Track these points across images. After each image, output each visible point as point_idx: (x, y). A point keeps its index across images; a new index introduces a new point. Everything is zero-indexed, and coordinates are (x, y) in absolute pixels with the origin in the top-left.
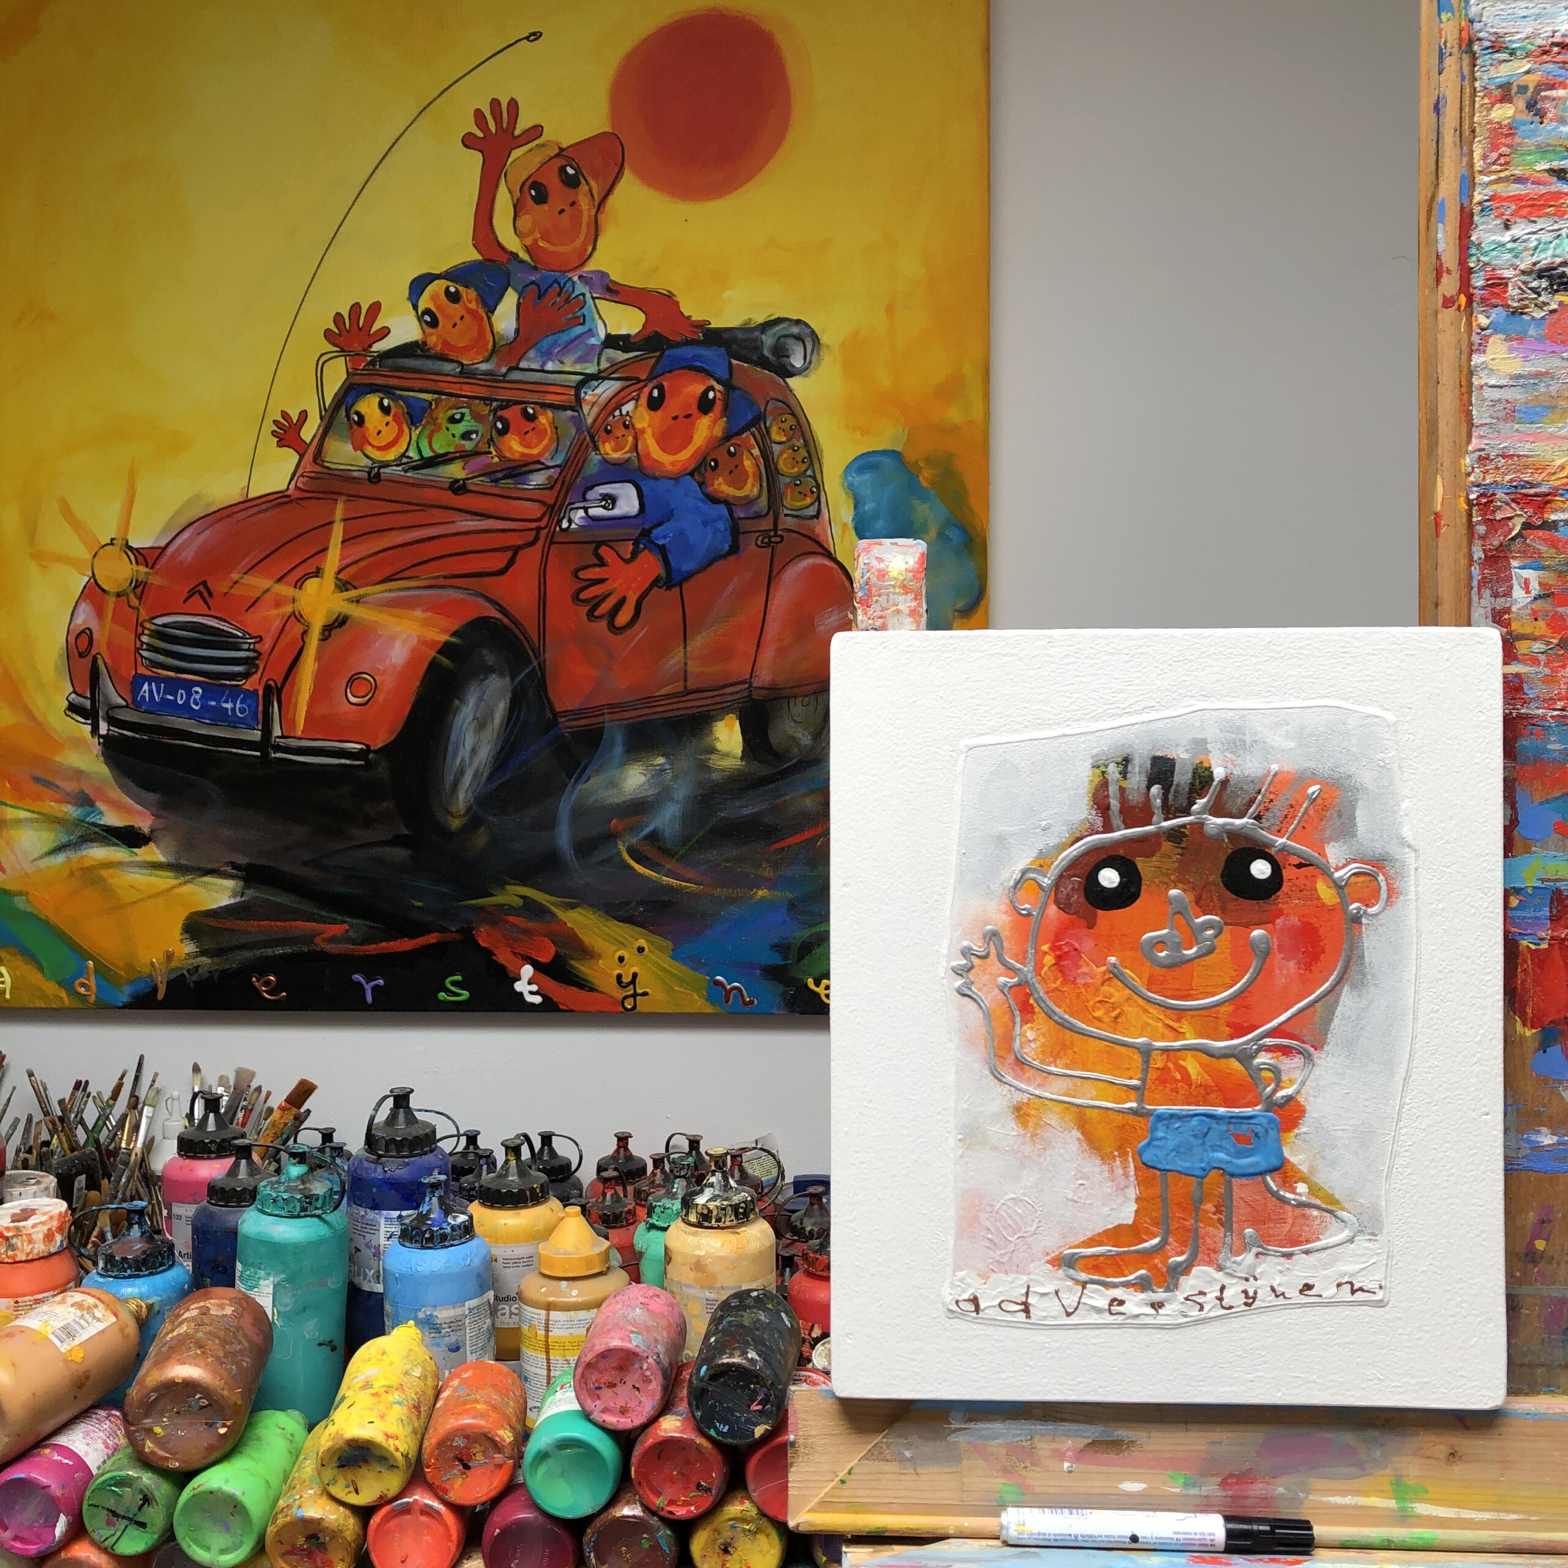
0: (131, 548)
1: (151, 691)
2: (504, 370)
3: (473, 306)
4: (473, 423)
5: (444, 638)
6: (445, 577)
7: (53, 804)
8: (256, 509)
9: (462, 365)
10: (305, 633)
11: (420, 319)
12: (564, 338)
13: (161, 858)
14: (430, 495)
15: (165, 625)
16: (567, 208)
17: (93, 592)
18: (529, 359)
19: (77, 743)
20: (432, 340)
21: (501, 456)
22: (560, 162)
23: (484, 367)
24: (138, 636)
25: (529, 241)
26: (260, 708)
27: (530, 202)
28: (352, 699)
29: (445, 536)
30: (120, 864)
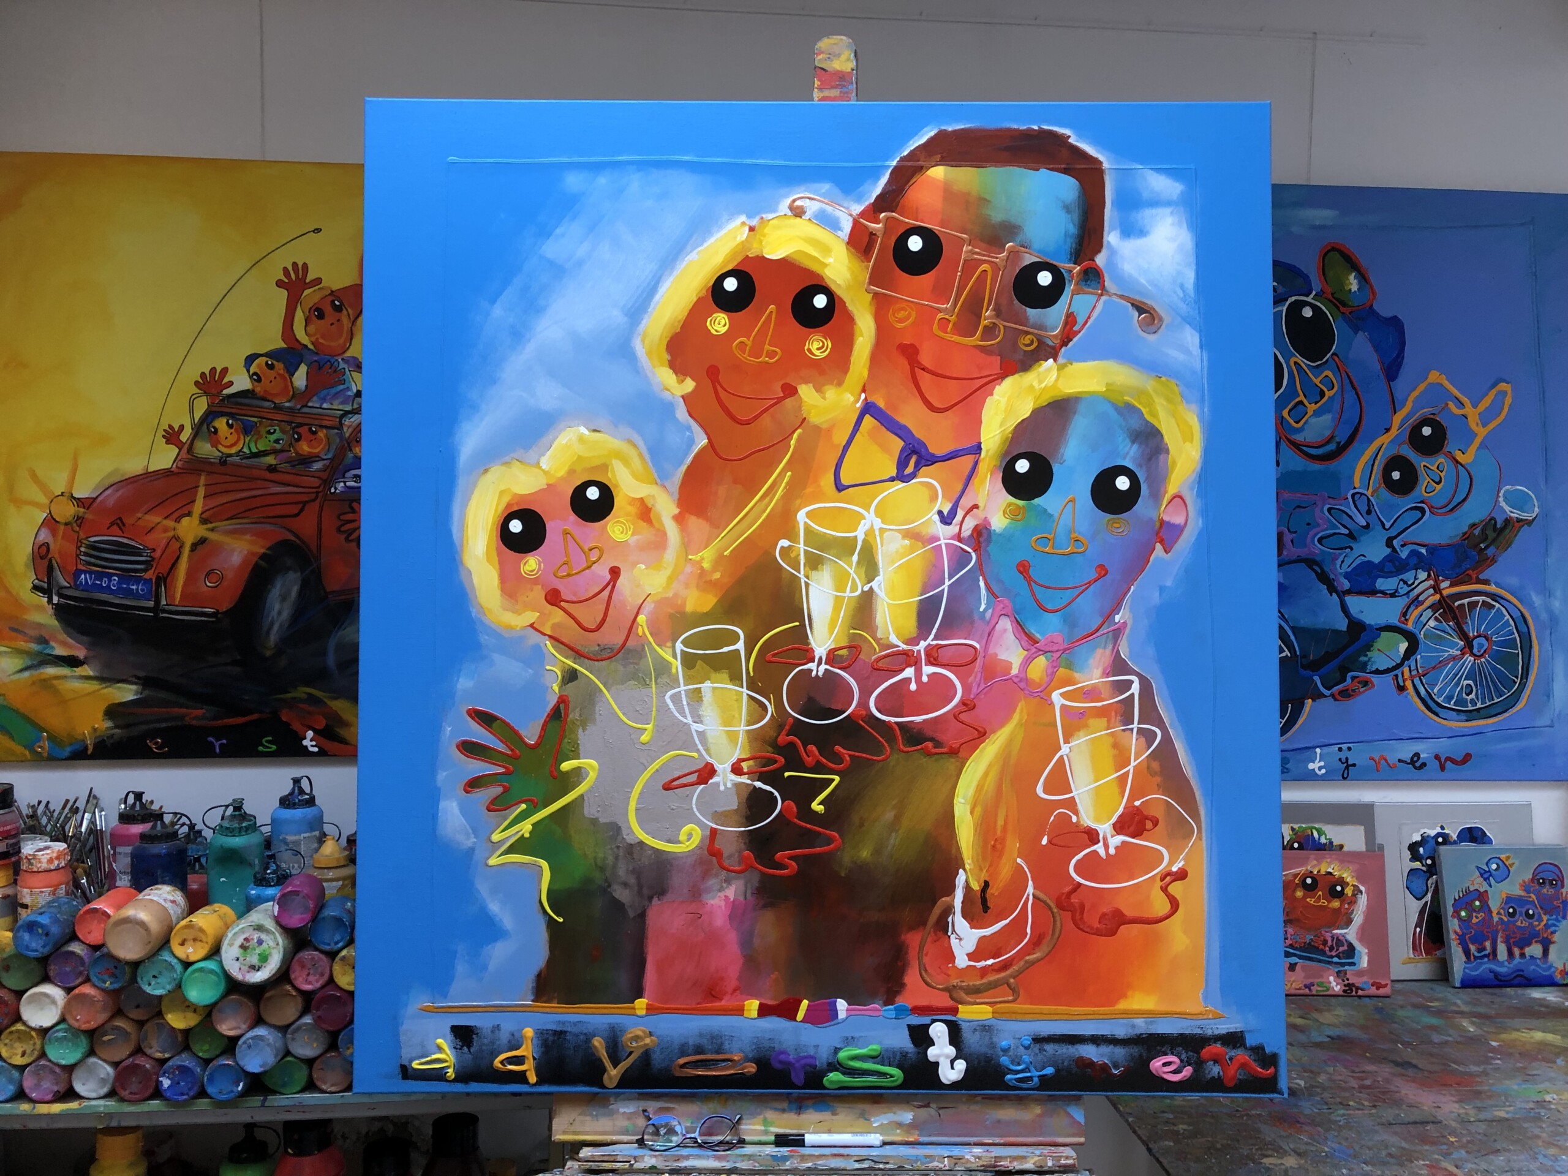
0: (74, 498)
1: (86, 579)
2: (299, 407)
3: (281, 372)
4: (281, 434)
5: (263, 551)
6: (264, 518)
7: (22, 643)
8: (152, 478)
9: (275, 403)
10: (181, 547)
11: (251, 377)
12: (333, 391)
13: (91, 673)
14: (256, 473)
15: (95, 542)
16: (336, 323)
17: (50, 522)
18: (313, 401)
19: (39, 608)
20: (258, 389)
21: (297, 453)
22: (331, 298)
23: (287, 404)
24: (78, 548)
25: (313, 339)
26: (154, 589)
27: (314, 318)
28: (208, 584)
29: (261, 495)
30: (65, 677)
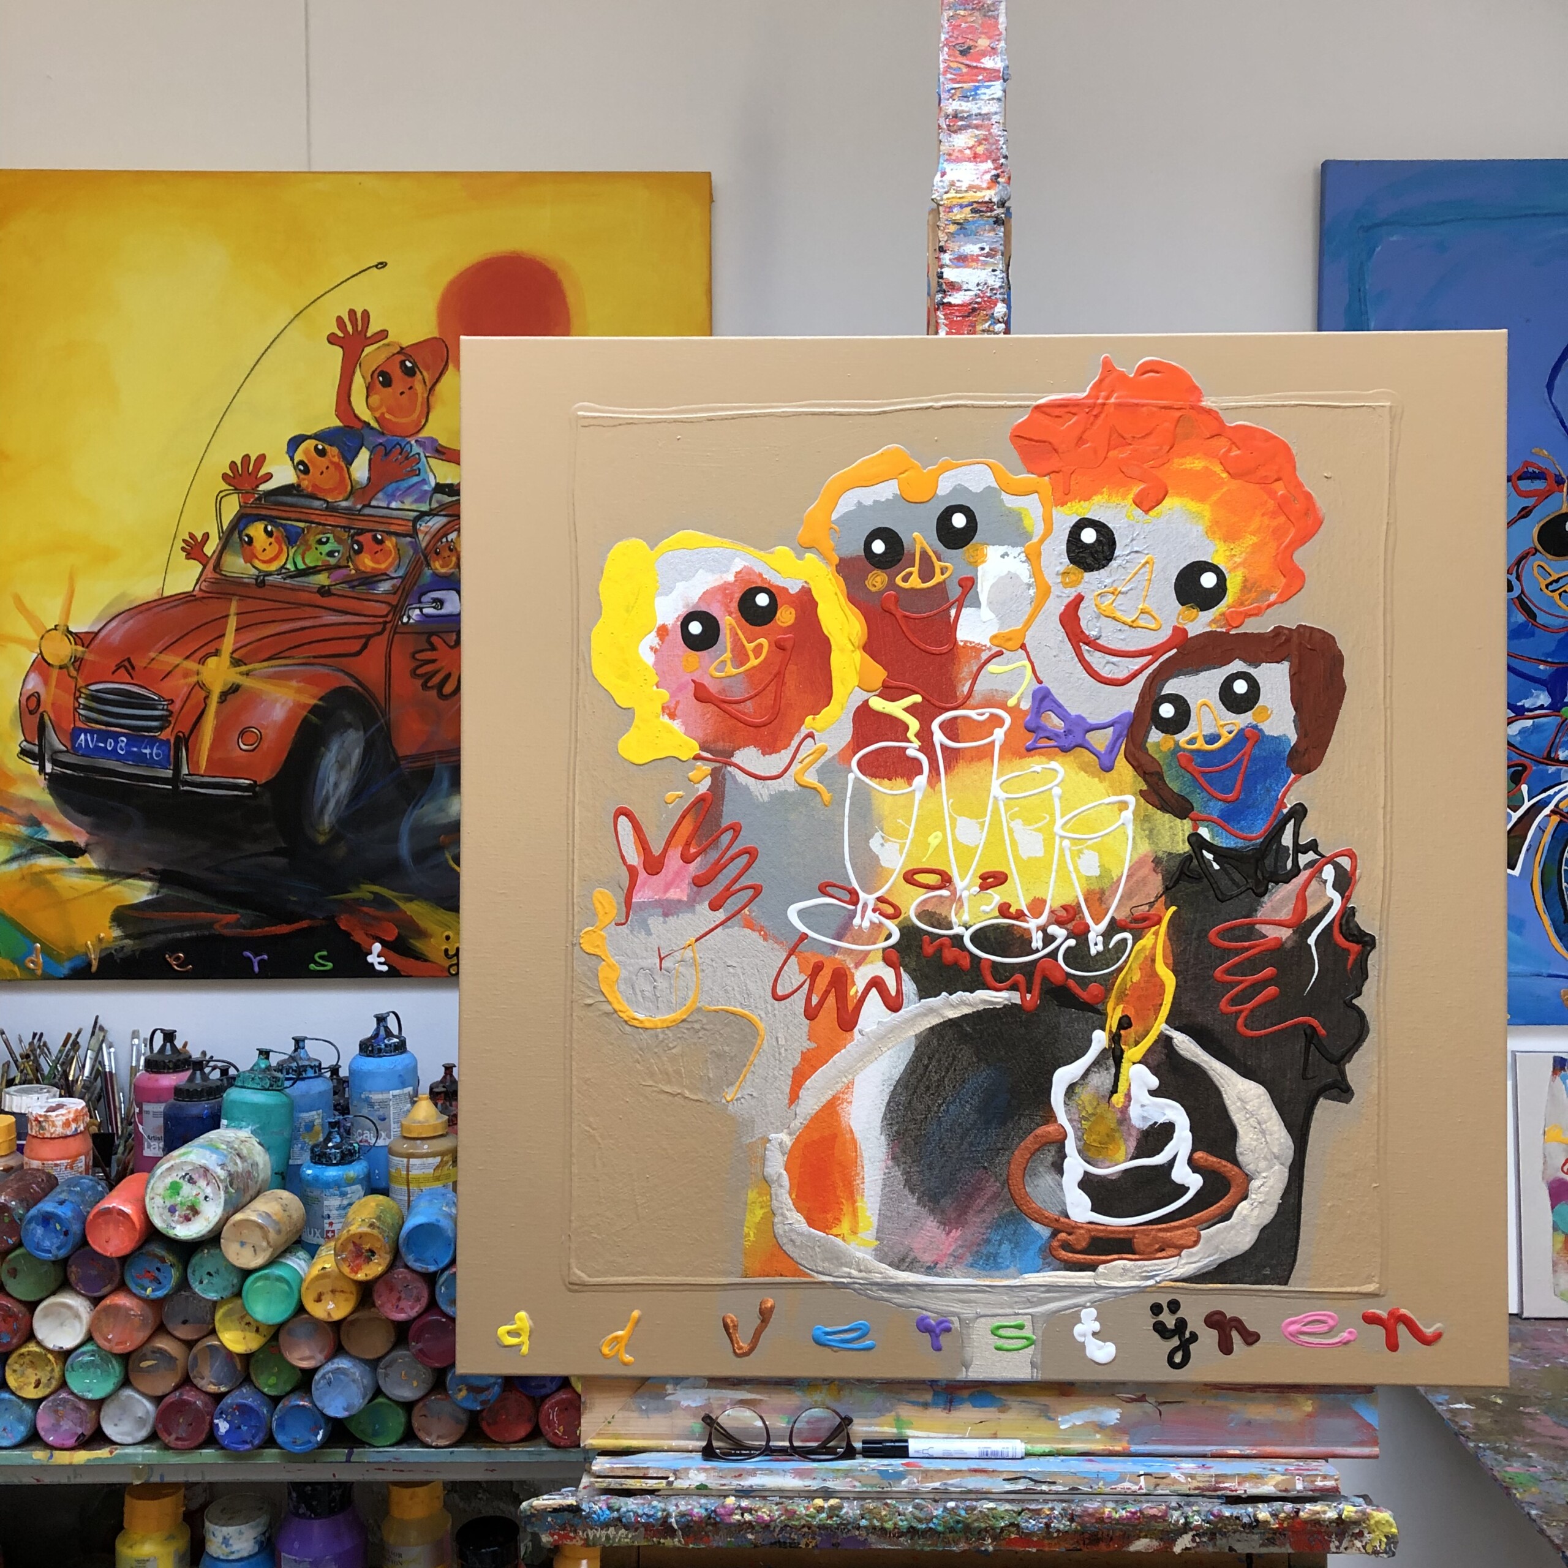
0: (71, 633)
1: (86, 740)
2: (359, 507)
3: (336, 459)
4: (336, 544)
5: (314, 702)
6: (315, 657)
7: (8, 825)
8: (168, 605)
9: (328, 502)
10: (206, 698)
11: (296, 467)
12: (405, 484)
13: (94, 865)
14: (304, 597)
15: (97, 691)
16: (407, 391)
17: (41, 665)
18: (377, 500)
19: (28, 779)
20: (305, 484)
21: (357, 570)
22: (401, 358)
23: (344, 504)
24: (76, 699)
25: (378, 415)
26: (172, 753)
27: (378, 386)
28: (243, 747)
29: (314, 627)
30: (61, 870)
